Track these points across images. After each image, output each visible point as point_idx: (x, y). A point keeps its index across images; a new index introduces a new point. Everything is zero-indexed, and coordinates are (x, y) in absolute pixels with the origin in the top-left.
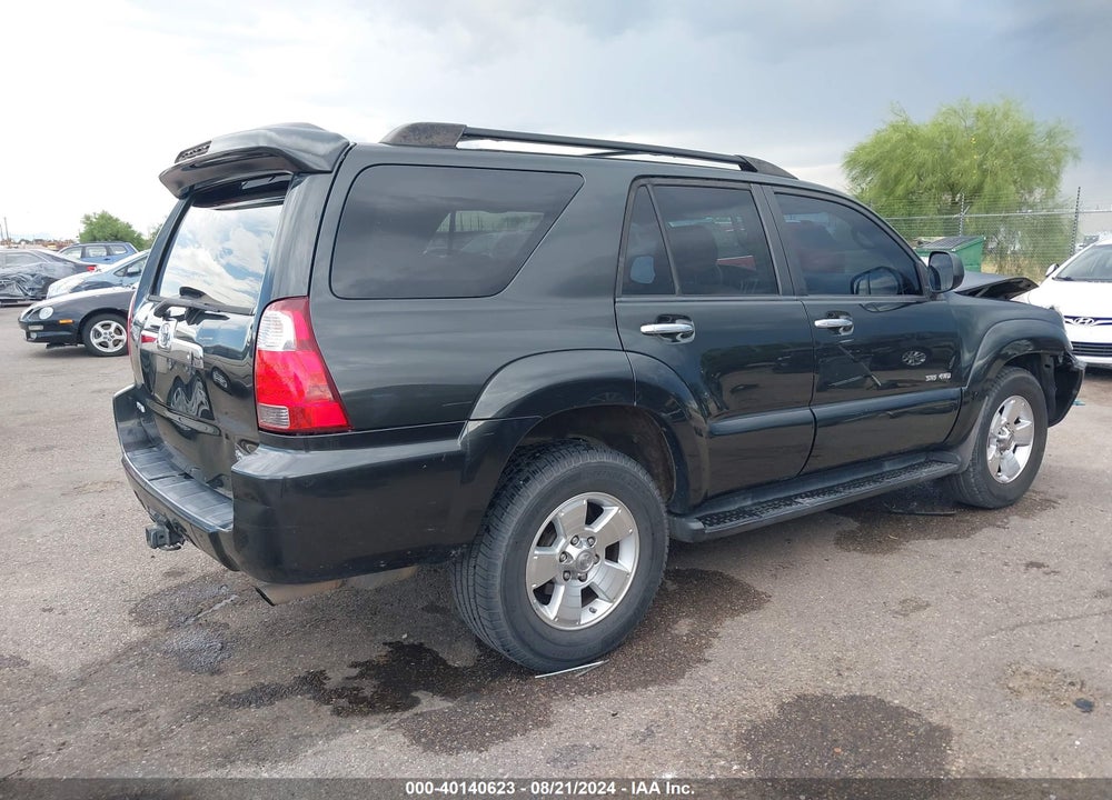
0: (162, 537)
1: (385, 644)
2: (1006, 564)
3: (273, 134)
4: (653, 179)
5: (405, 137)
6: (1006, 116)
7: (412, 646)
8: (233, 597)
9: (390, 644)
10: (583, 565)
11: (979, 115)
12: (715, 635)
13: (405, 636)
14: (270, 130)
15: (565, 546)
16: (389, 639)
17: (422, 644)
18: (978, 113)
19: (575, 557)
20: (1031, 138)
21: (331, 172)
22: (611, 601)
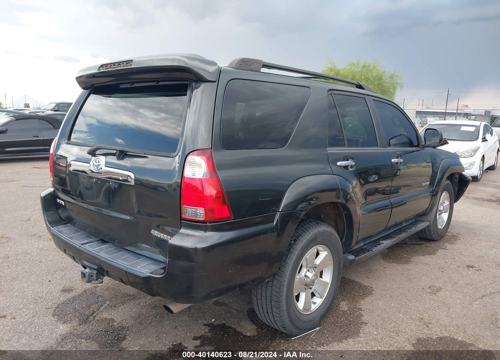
0: (92, 276)
1: (205, 325)
2: (459, 267)
3: (186, 60)
4: (334, 91)
5: (241, 65)
6: (374, 67)
7: (219, 325)
8: (108, 303)
9: (207, 325)
10: (313, 282)
11: (364, 67)
12: (361, 309)
13: (213, 320)
14: (183, 57)
15: (306, 273)
16: (206, 322)
17: (224, 324)
18: (363, 66)
19: (311, 278)
20: (384, 77)
21: (215, 82)
22: (321, 298)
